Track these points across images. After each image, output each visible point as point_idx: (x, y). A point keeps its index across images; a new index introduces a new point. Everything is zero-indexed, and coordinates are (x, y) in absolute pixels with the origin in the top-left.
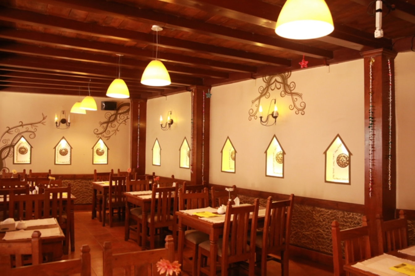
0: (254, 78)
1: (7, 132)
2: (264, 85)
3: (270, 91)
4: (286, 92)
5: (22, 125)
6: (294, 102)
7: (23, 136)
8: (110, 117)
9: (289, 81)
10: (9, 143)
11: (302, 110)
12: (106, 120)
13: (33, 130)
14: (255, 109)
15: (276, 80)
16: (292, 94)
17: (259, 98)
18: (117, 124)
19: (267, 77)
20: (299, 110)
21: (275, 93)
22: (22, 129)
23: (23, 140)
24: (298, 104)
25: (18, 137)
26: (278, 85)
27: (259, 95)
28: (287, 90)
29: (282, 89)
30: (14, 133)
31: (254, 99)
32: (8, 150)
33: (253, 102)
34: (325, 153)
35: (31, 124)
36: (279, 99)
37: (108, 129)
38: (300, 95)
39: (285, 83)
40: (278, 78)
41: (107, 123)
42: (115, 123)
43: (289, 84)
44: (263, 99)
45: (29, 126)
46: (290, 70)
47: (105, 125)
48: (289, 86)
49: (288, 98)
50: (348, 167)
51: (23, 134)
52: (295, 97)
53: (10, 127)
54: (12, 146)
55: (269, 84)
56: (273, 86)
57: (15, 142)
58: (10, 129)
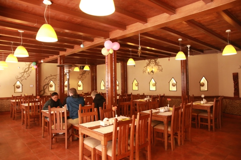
0: (145, 60)
1: (46, 79)
2: (148, 62)
3: (150, 64)
4: (156, 65)
5: (51, 76)
6: (159, 68)
7: (52, 80)
8: (83, 72)
9: (157, 61)
10: (47, 83)
11: (161, 70)
12: (82, 73)
13: (55, 78)
14: (145, 70)
15: (152, 61)
16: (158, 65)
17: (147, 66)
18: (86, 75)
19: (149, 60)
20: (160, 70)
21: (152, 65)
22: (51, 78)
23: (52, 82)
24: (160, 68)
25: (50, 81)
26: (153, 62)
27: (146, 65)
28: (156, 64)
29: (155, 64)
30: (49, 79)
31: (144, 66)
32: (46, 86)
33: (144, 67)
34: (169, 83)
35: (55, 75)
36: (154, 67)
37: (83, 77)
38: (161, 66)
39: (155, 62)
40: (153, 60)
41: (82, 74)
42: (85, 74)
43: (157, 62)
44: (148, 66)
45: (54, 76)
46: (157, 58)
47: (81, 75)
48: (157, 63)
49: (157, 66)
50: (176, 86)
51: (52, 79)
52: (159, 66)
53: (47, 77)
54: (48, 84)
55: (150, 62)
56: (151, 63)
57: (49, 83)
58: (47, 78)
